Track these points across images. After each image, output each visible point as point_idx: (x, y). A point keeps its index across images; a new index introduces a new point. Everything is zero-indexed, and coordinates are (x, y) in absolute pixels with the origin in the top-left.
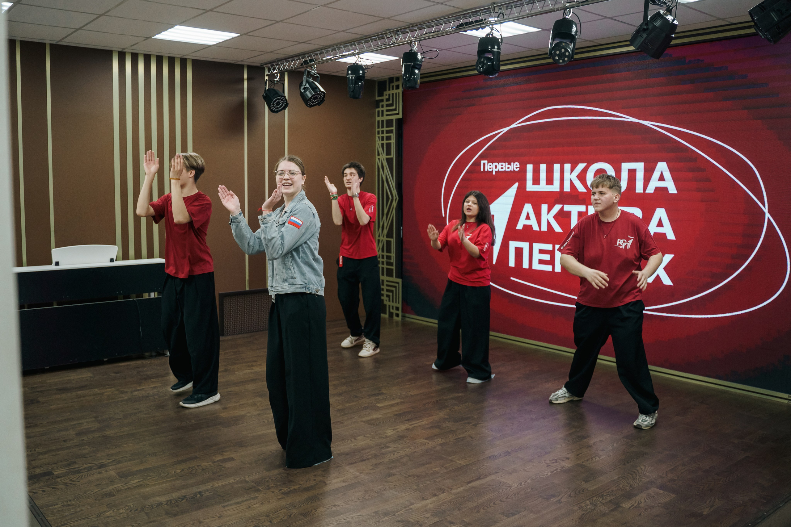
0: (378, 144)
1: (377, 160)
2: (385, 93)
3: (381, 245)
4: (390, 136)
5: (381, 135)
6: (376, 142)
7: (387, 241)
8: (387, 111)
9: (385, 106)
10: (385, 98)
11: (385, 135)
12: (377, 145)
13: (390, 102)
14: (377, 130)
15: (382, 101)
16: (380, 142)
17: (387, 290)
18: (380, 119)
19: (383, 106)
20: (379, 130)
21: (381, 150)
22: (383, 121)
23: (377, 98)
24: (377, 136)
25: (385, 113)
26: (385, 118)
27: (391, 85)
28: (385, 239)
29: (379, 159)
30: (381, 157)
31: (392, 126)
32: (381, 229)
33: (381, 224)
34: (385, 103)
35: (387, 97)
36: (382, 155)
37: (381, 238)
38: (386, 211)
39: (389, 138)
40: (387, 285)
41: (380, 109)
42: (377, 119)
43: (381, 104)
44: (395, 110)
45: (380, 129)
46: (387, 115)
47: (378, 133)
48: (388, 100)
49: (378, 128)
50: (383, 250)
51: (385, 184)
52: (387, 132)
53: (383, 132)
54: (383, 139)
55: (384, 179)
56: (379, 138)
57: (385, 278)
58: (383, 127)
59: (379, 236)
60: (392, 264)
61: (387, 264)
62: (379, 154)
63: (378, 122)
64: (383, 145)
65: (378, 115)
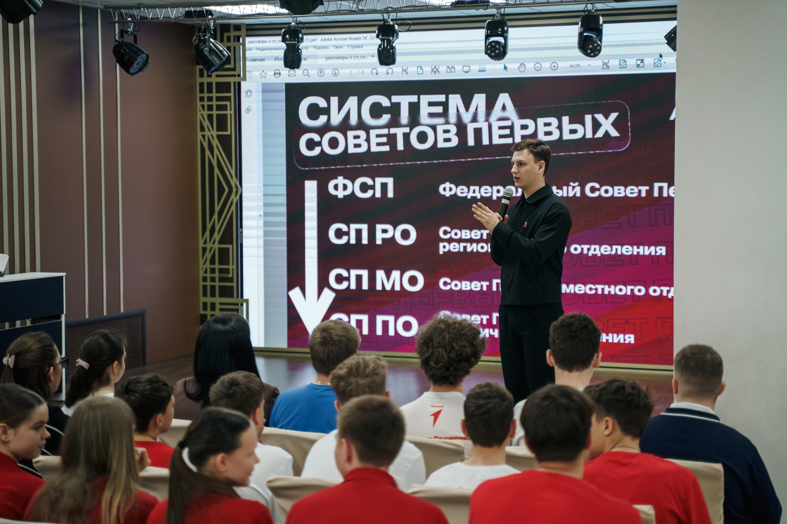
0: (202, 115)
1: (200, 138)
3: (208, 255)
4: (226, 105)
5: (206, 103)
6: (198, 111)
7: (220, 249)
11: (214, 104)
12: (200, 117)
14: (199, 95)
16: (206, 113)
18: (206, 80)
20: (202, 95)
21: (206, 123)
22: (210, 85)
24: (201, 104)
26: (214, 80)
27: (226, 35)
28: (217, 246)
29: (203, 136)
30: (207, 133)
31: (230, 92)
32: (207, 234)
33: (209, 226)
36: (209, 131)
37: (208, 246)
38: (217, 208)
39: (222, 108)
42: (199, 80)
44: (234, 69)
45: (206, 95)
46: (218, 76)
47: (202, 100)
49: (202, 91)
50: (212, 262)
51: (216, 171)
52: (218, 99)
53: (210, 99)
54: (210, 108)
55: (215, 163)
56: (203, 106)
57: (218, 300)
58: (210, 91)
59: (205, 242)
60: (231, 280)
61: (221, 280)
62: (203, 129)
63: (202, 84)
64: (210, 117)
65: (201, 75)
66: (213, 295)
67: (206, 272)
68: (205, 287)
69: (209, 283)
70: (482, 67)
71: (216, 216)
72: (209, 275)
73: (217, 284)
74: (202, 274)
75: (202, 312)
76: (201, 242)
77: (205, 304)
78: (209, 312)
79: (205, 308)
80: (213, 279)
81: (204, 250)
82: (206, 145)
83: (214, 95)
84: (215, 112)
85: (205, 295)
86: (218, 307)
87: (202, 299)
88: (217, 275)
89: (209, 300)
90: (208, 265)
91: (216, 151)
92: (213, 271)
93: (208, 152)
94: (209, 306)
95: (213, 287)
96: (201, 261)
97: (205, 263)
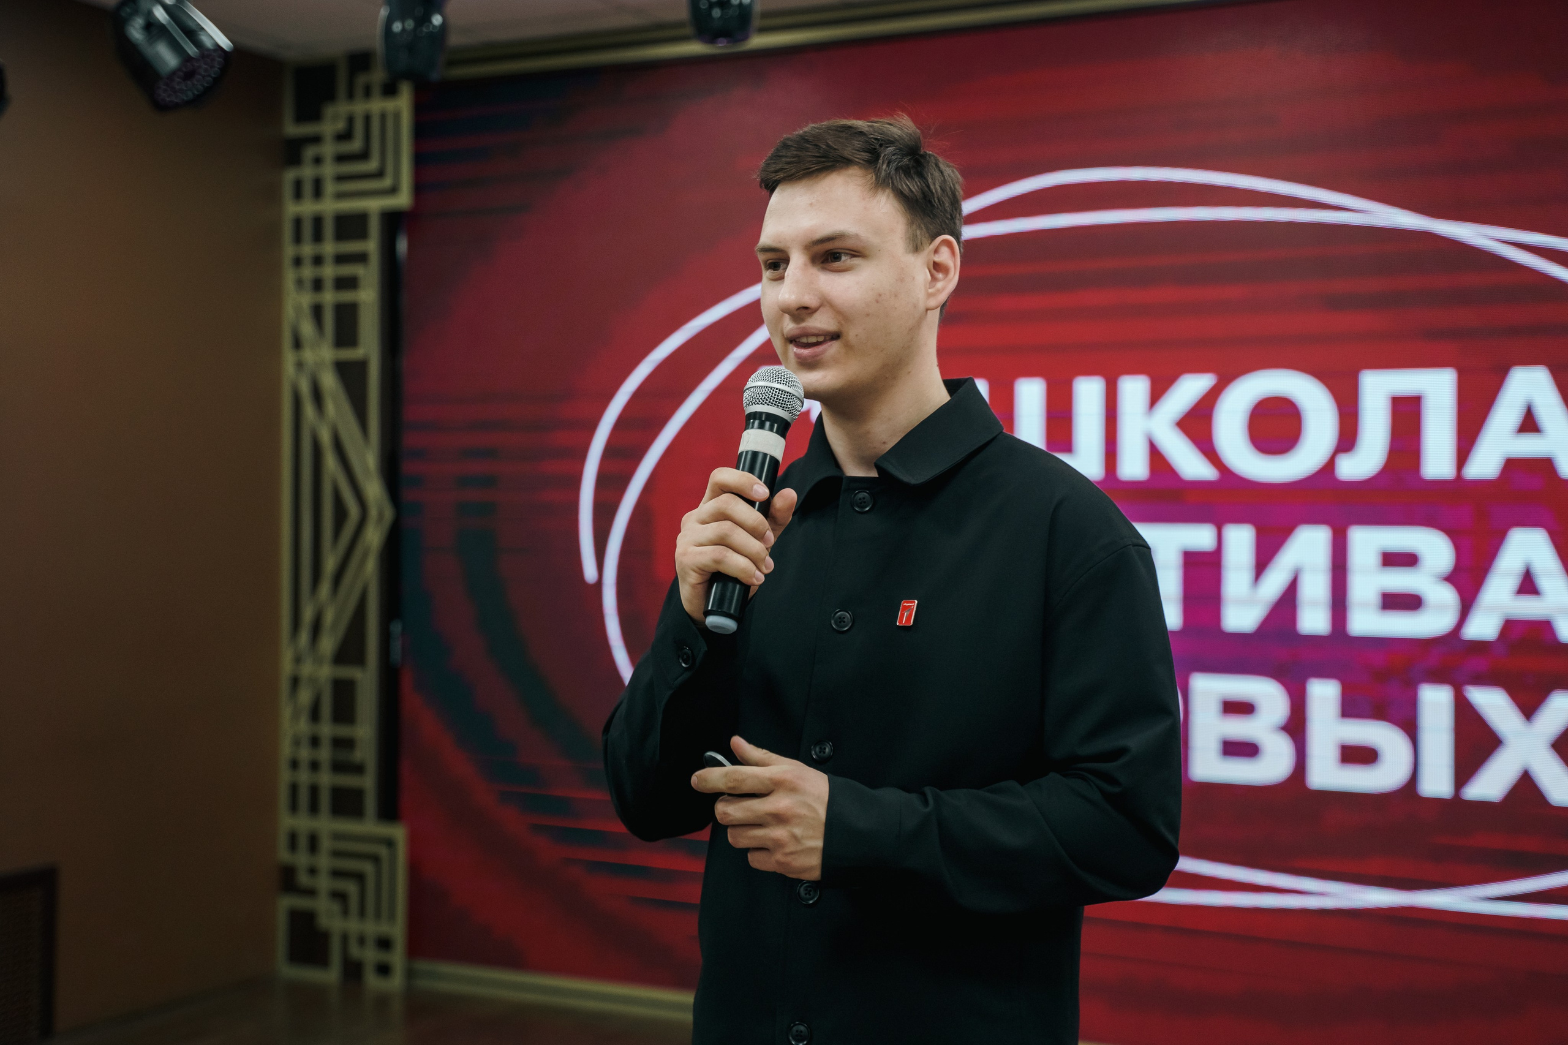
0: (295, 303)
1: (289, 368)
2: (327, 111)
3: (305, 696)
5: (308, 272)
6: (286, 293)
7: (335, 680)
8: (342, 177)
9: (330, 159)
10: (328, 127)
11: (329, 271)
12: (289, 312)
13: (356, 145)
14: (289, 249)
15: (316, 139)
16: (306, 299)
17: (336, 873)
18: (308, 208)
19: (318, 161)
20: (298, 251)
21: (307, 328)
22: (318, 221)
23: (292, 129)
24: (289, 274)
25: (331, 187)
26: (331, 205)
28: (326, 672)
29: (300, 365)
30: (309, 355)
31: (364, 238)
32: (304, 637)
33: (308, 615)
34: (327, 147)
35: (341, 125)
36: (315, 348)
37: (307, 669)
38: (330, 564)
39: (346, 283)
40: (336, 853)
41: (307, 172)
42: (291, 206)
43: (310, 152)
44: (378, 175)
45: (308, 250)
46: (339, 195)
47: (298, 262)
48: (344, 136)
49: (298, 239)
50: (315, 715)
51: (330, 462)
52: (341, 259)
53: (318, 260)
54: (318, 285)
55: (326, 437)
56: (300, 282)
57: (326, 825)
58: (318, 237)
59: (298, 660)
60: (358, 769)
61: (339, 767)
62: (298, 344)
63: (298, 222)
64: (317, 311)
65: (298, 195)
66: (314, 808)
67: (297, 743)
68: (294, 788)
69: (304, 777)
71: (325, 588)
72: (305, 754)
73: (326, 779)
74: (286, 750)
75: (284, 855)
76: (287, 656)
77: (293, 835)
78: (302, 859)
79: (293, 844)
80: (315, 766)
81: (295, 681)
82: (305, 388)
83: (329, 248)
84: (329, 297)
85: (294, 807)
86: (326, 843)
87: (287, 822)
88: (325, 754)
89: (303, 823)
90: (304, 726)
91: (330, 407)
92: (315, 742)
93: (309, 410)
94: (303, 842)
95: (314, 790)
96: (287, 712)
97: (295, 717)
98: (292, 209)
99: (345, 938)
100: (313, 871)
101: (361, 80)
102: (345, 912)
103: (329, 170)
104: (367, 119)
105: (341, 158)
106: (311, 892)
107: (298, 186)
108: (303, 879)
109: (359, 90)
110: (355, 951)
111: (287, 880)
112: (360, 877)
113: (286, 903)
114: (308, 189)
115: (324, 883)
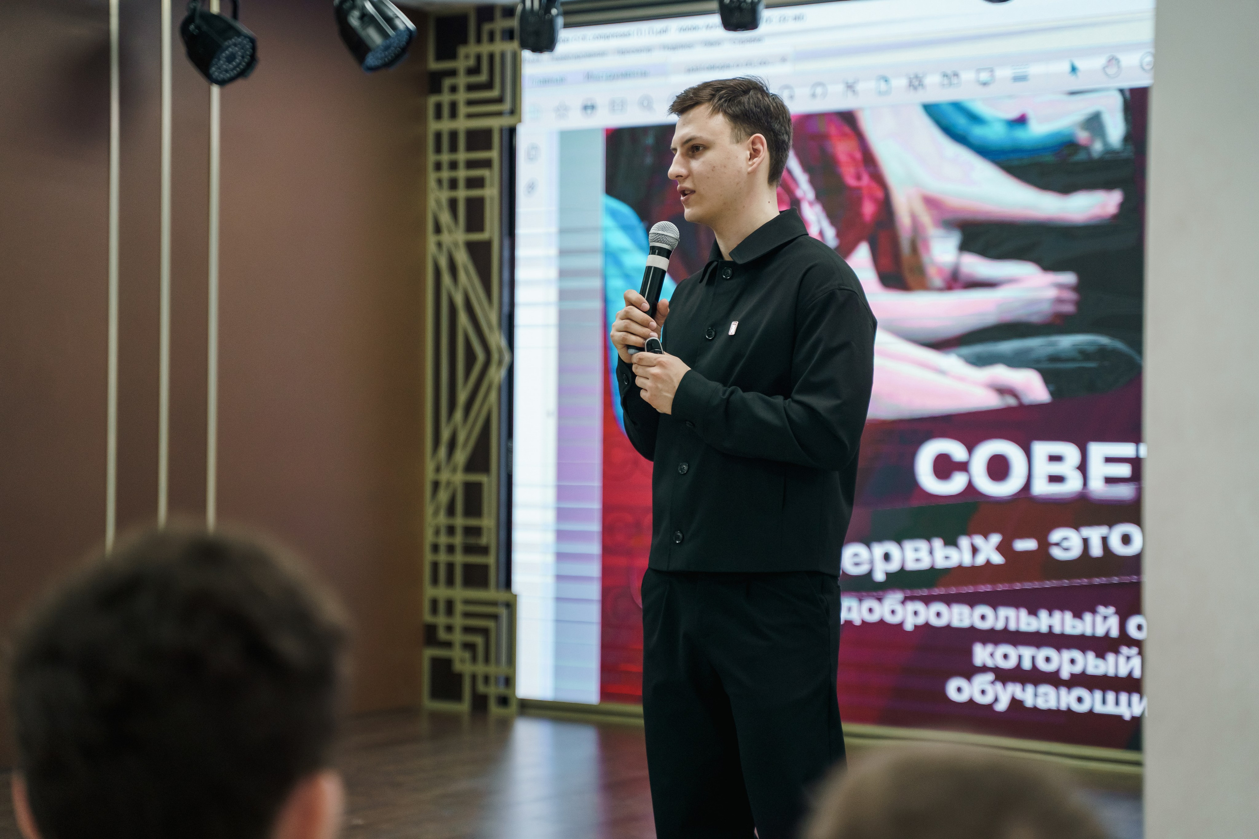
0: (437, 200)
1: (432, 248)
2: (462, 51)
3: (443, 496)
4: (483, 178)
5: (446, 174)
6: (429, 191)
7: (468, 483)
8: (470, 103)
9: (462, 88)
10: (461, 64)
11: (462, 174)
12: (432, 204)
13: (483, 78)
14: (432, 158)
15: (453, 73)
16: (445, 195)
17: (467, 630)
18: (446, 125)
19: (454, 89)
20: (438, 158)
21: (445, 218)
22: (454, 135)
23: (434, 65)
24: (432, 176)
25: (463, 110)
26: (462, 124)
28: (459, 478)
29: (439, 245)
30: (446, 238)
31: (490, 148)
32: (443, 451)
33: (445, 435)
34: (462, 80)
35: (472, 62)
36: (451, 233)
37: (444, 476)
38: (462, 397)
39: (475, 183)
40: (467, 615)
41: (445, 98)
43: (447, 82)
44: (500, 100)
45: (445, 157)
46: (470, 116)
47: (438, 166)
48: (474, 71)
49: (438, 150)
50: (451, 511)
51: (463, 318)
52: (471, 165)
53: (453, 165)
54: (453, 184)
55: (459, 300)
56: (440, 182)
57: (459, 593)
58: (453, 148)
59: (438, 470)
60: (484, 550)
61: (469, 549)
62: (438, 230)
63: (438, 136)
64: (453, 204)
65: (438, 116)
66: (450, 582)
67: (437, 532)
68: (435, 566)
69: (443, 557)
70: (1020, 71)
71: (459, 415)
72: (443, 540)
73: (459, 558)
74: (429, 537)
75: (428, 618)
76: (430, 466)
77: (434, 603)
78: (441, 620)
79: (434, 609)
80: (451, 549)
81: (436, 485)
82: (443, 263)
83: (462, 156)
84: (462, 194)
85: (435, 581)
86: (459, 608)
87: (430, 592)
88: (458, 540)
89: (442, 592)
90: (442, 519)
91: (462, 276)
92: (451, 530)
93: (446, 279)
94: (442, 607)
95: (450, 567)
96: (429, 510)
97: (436, 513)
98: (433, 126)
99: (474, 677)
100: (449, 629)
101: (487, 27)
102: (474, 659)
103: (462, 96)
104: (491, 57)
105: (471, 88)
106: (448, 645)
107: (439, 107)
108: (442, 635)
109: (485, 37)
110: (481, 688)
111: (430, 635)
112: (485, 632)
113: (429, 653)
114: (446, 111)
115: (458, 637)
